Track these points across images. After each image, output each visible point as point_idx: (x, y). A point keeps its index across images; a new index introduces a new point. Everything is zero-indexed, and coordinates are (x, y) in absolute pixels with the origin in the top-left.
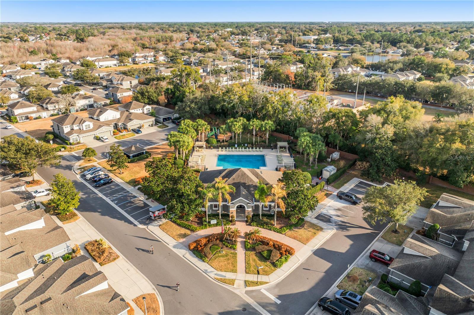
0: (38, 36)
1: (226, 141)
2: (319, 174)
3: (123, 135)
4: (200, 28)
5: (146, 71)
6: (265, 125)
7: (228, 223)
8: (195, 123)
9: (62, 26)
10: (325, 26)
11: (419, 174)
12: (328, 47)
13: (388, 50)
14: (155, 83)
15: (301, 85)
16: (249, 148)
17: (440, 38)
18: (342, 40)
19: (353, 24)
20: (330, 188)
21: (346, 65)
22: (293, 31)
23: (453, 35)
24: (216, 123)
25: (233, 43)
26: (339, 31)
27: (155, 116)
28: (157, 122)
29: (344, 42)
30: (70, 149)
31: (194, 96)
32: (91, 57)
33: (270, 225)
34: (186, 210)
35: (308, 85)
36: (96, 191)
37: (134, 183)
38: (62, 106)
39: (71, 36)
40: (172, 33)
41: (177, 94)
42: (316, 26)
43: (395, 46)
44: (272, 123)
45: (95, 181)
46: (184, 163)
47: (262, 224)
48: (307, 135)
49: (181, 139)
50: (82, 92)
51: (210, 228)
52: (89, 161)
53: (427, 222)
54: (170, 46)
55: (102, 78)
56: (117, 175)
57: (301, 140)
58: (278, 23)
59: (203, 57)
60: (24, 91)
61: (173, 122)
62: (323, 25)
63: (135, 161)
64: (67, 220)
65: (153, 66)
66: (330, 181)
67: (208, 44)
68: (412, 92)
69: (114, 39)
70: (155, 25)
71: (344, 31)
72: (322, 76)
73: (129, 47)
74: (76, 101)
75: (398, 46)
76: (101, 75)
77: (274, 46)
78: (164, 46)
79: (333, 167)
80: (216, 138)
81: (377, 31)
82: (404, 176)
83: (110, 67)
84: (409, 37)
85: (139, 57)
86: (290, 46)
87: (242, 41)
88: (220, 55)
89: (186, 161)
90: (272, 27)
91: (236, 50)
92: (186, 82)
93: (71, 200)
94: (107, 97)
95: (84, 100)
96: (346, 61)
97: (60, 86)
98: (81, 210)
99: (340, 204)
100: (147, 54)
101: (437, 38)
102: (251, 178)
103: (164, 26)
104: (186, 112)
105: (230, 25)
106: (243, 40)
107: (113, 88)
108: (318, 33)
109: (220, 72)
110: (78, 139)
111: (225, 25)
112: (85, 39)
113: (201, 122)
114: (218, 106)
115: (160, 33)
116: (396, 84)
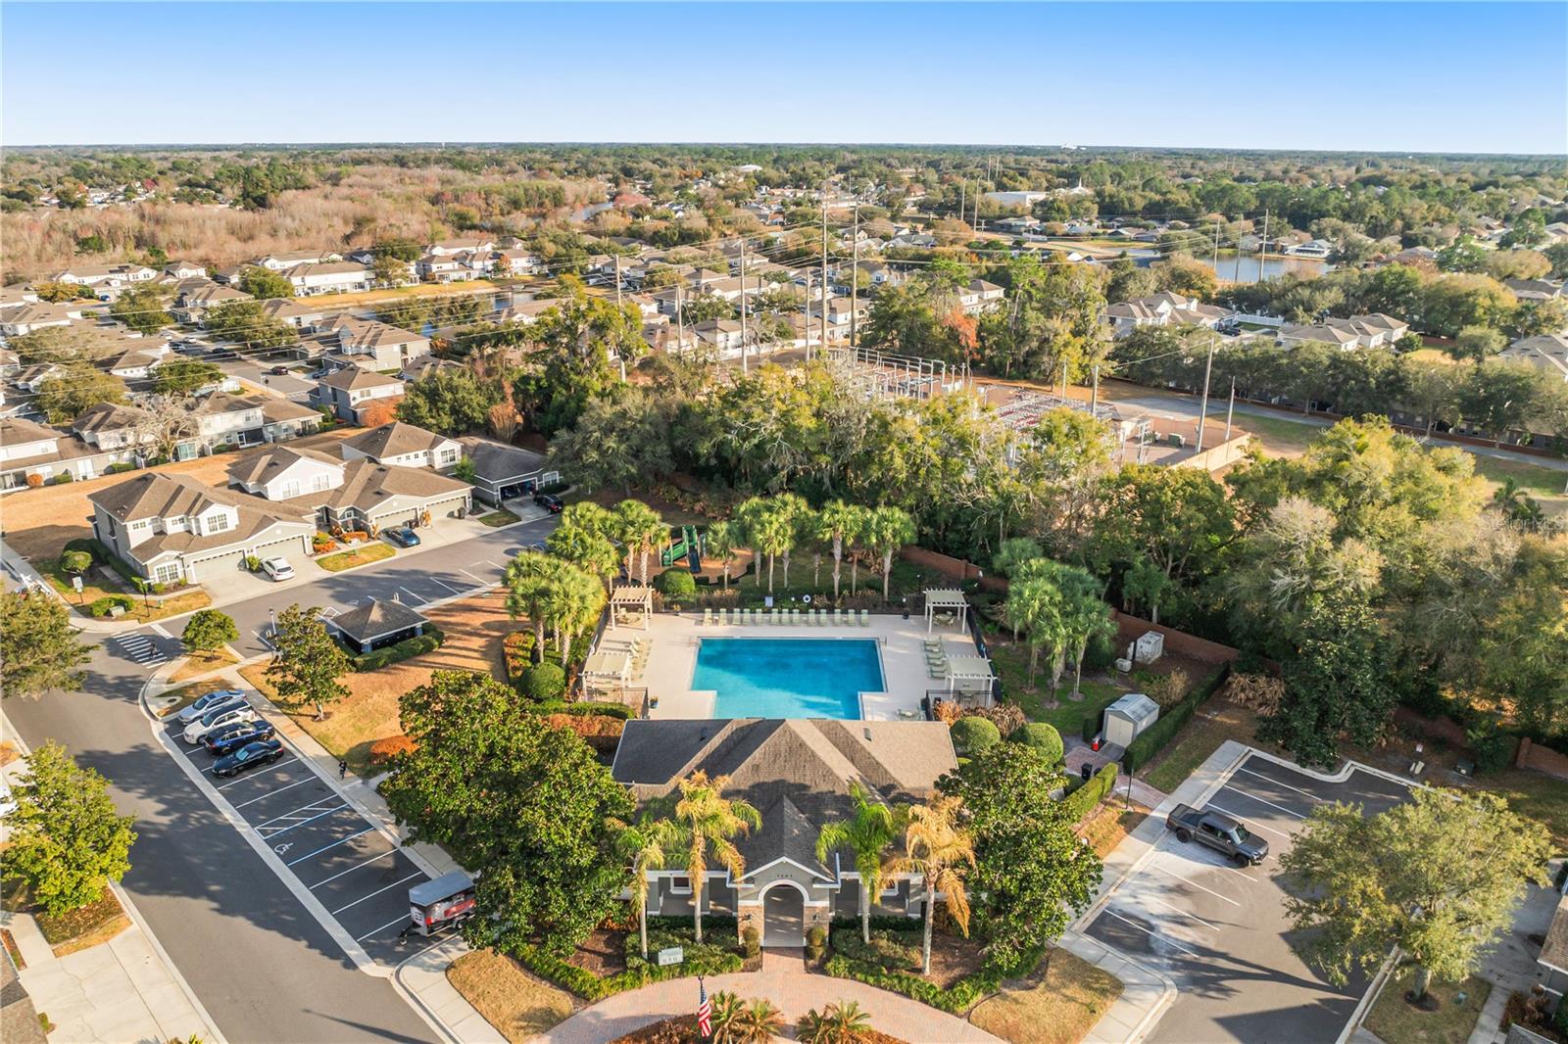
0: (121, 189)
1: (733, 582)
2: (1089, 728)
3: (348, 555)
4: (654, 162)
5: (464, 309)
6: (878, 523)
7: (729, 962)
8: (616, 516)
9: (206, 156)
10: (1068, 159)
11: (1482, 734)
12: (1081, 227)
13: (1283, 241)
14: (489, 351)
15: (1002, 365)
16: (818, 612)
17: (1447, 205)
18: (1127, 205)
19: (1158, 155)
20: (1135, 789)
21: (1150, 292)
22: (964, 176)
23: (1483, 195)
24: (698, 507)
25: (764, 214)
26: (1117, 178)
27: (472, 481)
28: (479, 500)
29: (1134, 214)
30: (145, 612)
31: (618, 408)
32: (281, 257)
33: (904, 973)
34: (556, 910)
35: (1025, 362)
36: (215, 796)
37: (364, 760)
38: (148, 436)
39: (228, 190)
40: (562, 177)
41: (560, 395)
42: (1037, 159)
43: (1305, 229)
44: (905, 517)
45: (217, 752)
46: (567, 678)
47: (872, 968)
48: (1039, 574)
49: (555, 587)
50: (229, 385)
51: (657, 984)
52: (208, 659)
53: (1552, 967)
54: (550, 221)
55: (305, 332)
56: (304, 721)
57: (1020, 594)
58: (913, 148)
59: (661, 260)
60: (29, 379)
61: (540, 502)
62: (1060, 157)
63: (381, 664)
64: (74, 935)
65: (489, 288)
66: (1137, 759)
67: (680, 214)
68: (1392, 393)
69: (369, 196)
70: (510, 151)
71: (1132, 176)
72: (1076, 333)
73: (412, 223)
74: (198, 419)
75: (1314, 228)
76: (305, 324)
77: (900, 225)
78: (532, 223)
79: (1143, 699)
80: (695, 567)
81: (1240, 179)
82: (1418, 739)
83: (344, 291)
84: (1348, 201)
85: (444, 259)
86: (953, 225)
87: (793, 208)
88: (720, 255)
89: (574, 669)
90: (895, 162)
91: (773, 235)
92: (589, 355)
93: (92, 853)
94: (315, 401)
95: (230, 415)
96: (1152, 279)
97: (155, 360)
98: (142, 884)
99: (1182, 864)
100: (474, 250)
101: (1439, 205)
102: (828, 763)
103: (537, 156)
104: (585, 467)
105: (755, 155)
106: (798, 204)
107: (341, 367)
108: (1048, 181)
109: (719, 313)
110: (180, 570)
111: (736, 155)
112: (271, 197)
113: (639, 510)
114: (705, 448)
115: (523, 177)
116: (1336, 362)
